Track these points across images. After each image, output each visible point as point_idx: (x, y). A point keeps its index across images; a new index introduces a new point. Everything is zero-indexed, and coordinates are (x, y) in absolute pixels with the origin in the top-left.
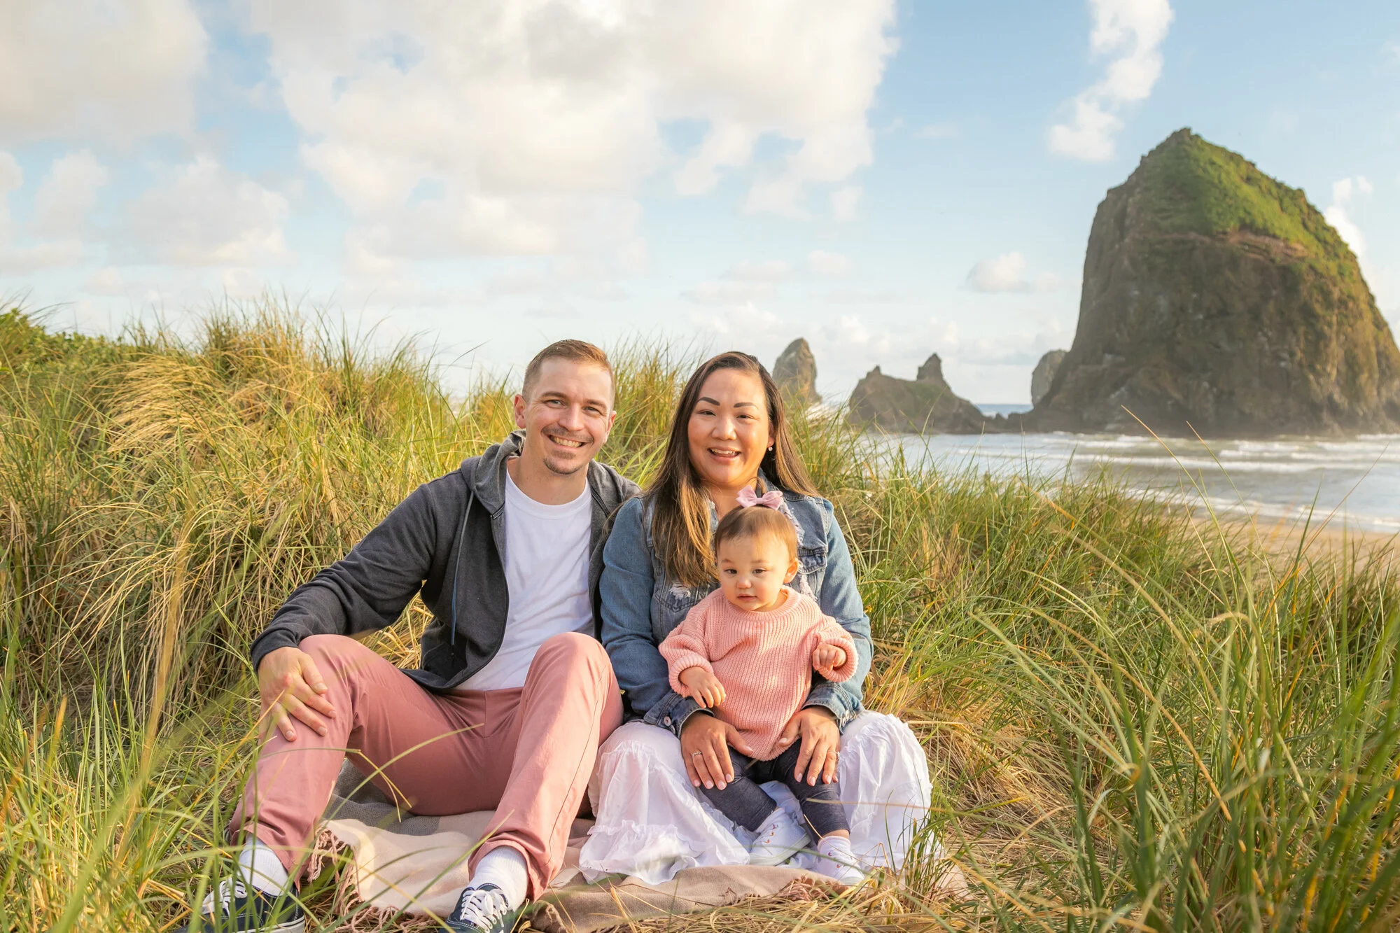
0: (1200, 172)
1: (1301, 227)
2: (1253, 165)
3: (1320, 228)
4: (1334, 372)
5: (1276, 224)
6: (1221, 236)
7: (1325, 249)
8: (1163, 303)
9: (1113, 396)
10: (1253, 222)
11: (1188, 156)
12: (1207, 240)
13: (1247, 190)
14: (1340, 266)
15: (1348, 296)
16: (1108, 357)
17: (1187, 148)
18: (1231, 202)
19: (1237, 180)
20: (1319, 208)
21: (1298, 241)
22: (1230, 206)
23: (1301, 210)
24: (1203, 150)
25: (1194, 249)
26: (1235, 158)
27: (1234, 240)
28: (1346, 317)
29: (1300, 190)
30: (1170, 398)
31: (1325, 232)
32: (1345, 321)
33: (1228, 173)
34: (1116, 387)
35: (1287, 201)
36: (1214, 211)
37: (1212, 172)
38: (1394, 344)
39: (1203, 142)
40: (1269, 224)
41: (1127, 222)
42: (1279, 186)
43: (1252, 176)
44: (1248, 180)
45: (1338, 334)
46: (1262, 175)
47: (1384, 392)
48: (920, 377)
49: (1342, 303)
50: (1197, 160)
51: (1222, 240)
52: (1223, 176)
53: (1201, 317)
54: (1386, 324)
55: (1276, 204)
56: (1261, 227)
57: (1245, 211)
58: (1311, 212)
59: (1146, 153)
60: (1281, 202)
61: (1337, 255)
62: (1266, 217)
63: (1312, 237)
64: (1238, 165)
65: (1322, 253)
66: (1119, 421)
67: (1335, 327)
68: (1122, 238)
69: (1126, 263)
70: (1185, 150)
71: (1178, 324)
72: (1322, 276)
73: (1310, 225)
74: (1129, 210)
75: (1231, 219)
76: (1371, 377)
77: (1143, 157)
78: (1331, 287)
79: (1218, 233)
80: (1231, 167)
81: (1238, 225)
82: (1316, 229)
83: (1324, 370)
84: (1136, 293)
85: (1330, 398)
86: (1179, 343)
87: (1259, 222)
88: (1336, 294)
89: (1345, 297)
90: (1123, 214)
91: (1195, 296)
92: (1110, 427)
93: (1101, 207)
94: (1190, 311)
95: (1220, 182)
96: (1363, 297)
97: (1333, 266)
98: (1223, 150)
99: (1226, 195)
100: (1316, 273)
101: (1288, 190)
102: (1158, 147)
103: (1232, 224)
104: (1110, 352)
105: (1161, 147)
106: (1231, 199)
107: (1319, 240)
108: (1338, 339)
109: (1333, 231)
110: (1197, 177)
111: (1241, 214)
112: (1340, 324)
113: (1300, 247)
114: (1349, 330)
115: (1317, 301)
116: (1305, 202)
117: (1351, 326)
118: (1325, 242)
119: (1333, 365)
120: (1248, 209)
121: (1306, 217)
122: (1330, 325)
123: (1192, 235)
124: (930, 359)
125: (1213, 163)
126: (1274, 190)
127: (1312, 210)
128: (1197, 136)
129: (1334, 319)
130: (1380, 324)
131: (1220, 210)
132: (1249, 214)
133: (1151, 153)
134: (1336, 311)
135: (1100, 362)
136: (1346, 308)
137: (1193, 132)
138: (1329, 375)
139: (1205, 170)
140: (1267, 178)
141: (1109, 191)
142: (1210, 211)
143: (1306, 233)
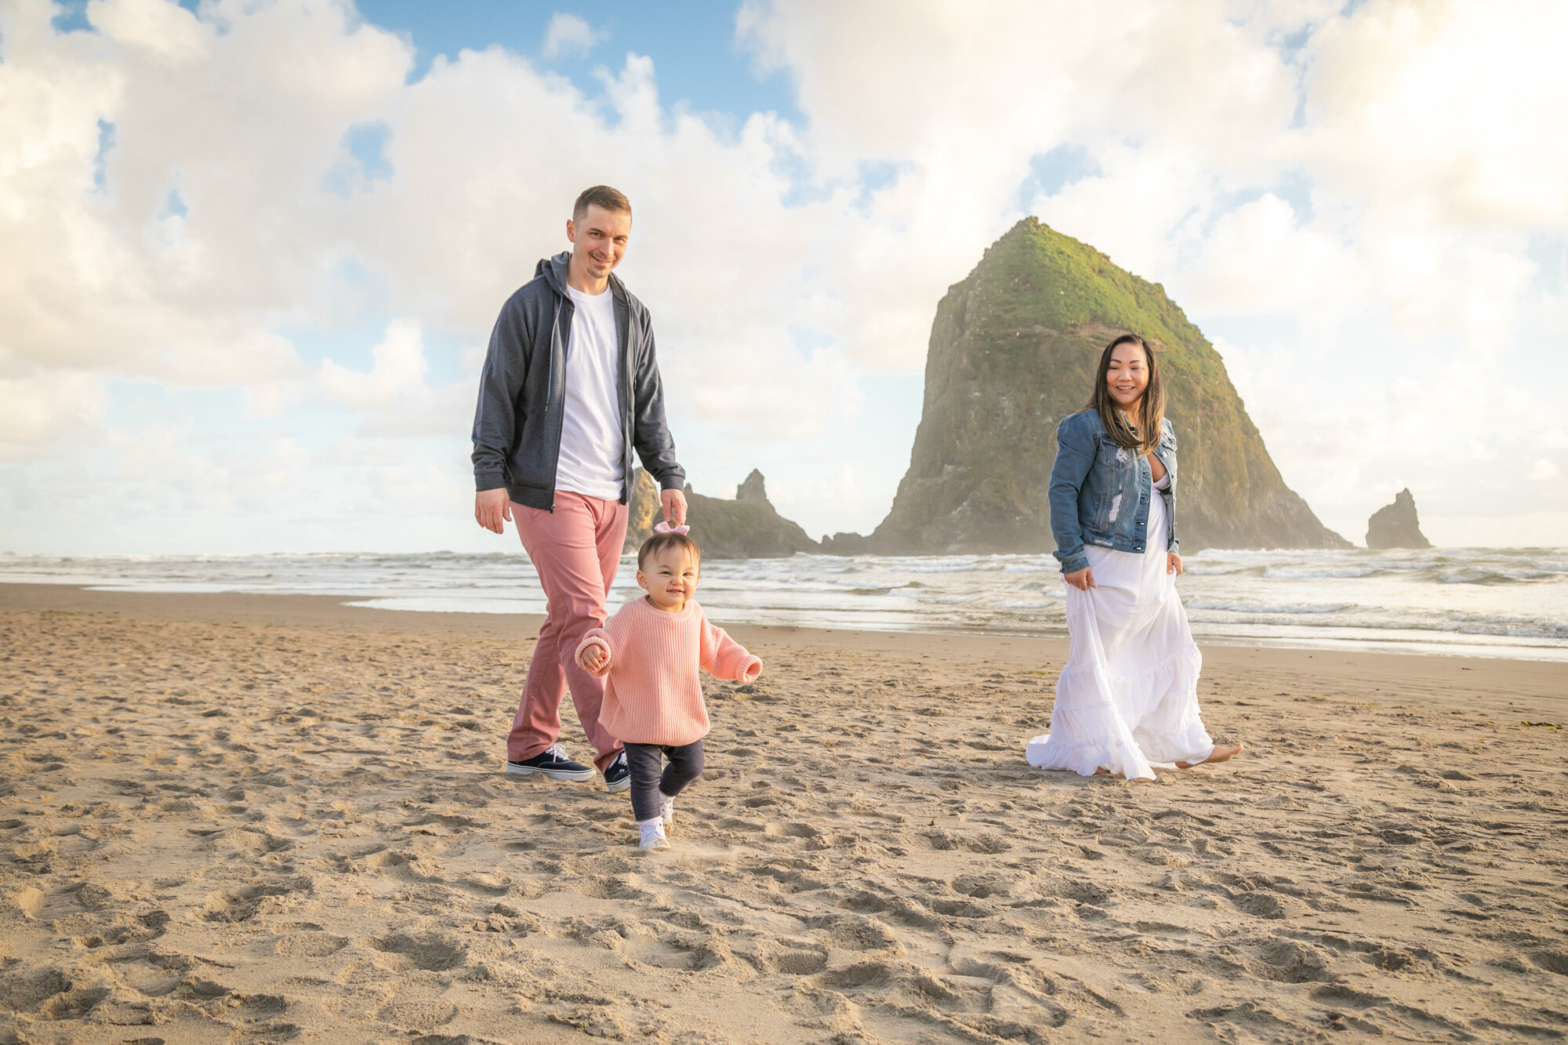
0: (1047, 262)
1: (1160, 323)
2: (1107, 258)
3: (1180, 325)
4: (1201, 479)
5: (1131, 317)
6: (1070, 329)
7: (1187, 347)
8: (1007, 403)
9: (954, 512)
10: (1105, 313)
11: (1033, 247)
12: (1055, 333)
13: (1098, 280)
14: (1204, 366)
15: (1213, 396)
16: (949, 468)
17: (1035, 238)
18: (1082, 293)
19: (1088, 270)
20: (1178, 304)
21: (1156, 336)
22: (1080, 297)
23: (1159, 307)
24: (1050, 239)
25: (1038, 344)
26: (1087, 250)
27: (1084, 333)
28: (1212, 419)
29: (1159, 285)
30: (1019, 513)
31: (1186, 330)
32: (1211, 424)
33: (1079, 264)
34: (957, 502)
35: (1143, 296)
36: (1062, 302)
37: (1060, 262)
38: (1266, 453)
39: (1051, 232)
40: (1123, 317)
41: (967, 317)
42: (1136, 280)
43: (1103, 266)
44: (1101, 272)
45: (1203, 436)
46: (1117, 268)
47: (1256, 503)
48: (738, 496)
49: (1207, 403)
50: (1043, 250)
51: (1072, 333)
52: (1072, 265)
53: (1050, 420)
54: (1257, 431)
55: (1132, 298)
56: (1114, 320)
57: (1097, 302)
58: (1171, 309)
59: (990, 247)
60: (1137, 295)
61: (1201, 356)
62: (1120, 309)
63: (1172, 334)
64: (1089, 257)
65: (1183, 350)
66: (961, 542)
67: (1199, 431)
68: (962, 333)
69: (965, 360)
70: (1030, 239)
71: (1024, 427)
72: (1183, 372)
73: (1172, 324)
74: (969, 303)
75: (1082, 310)
76: (1241, 485)
77: (986, 250)
78: (1194, 385)
79: (1067, 325)
80: (1082, 258)
81: (1089, 318)
82: (1177, 326)
83: (1191, 478)
84: (977, 394)
85: (1197, 510)
86: (1026, 450)
87: (1113, 314)
88: (1199, 392)
89: (1209, 397)
90: (964, 310)
91: (1042, 396)
92: (952, 548)
93: (941, 304)
94: (1038, 413)
95: (1069, 272)
96: (1229, 398)
97: (1196, 365)
98: (1074, 241)
99: (1075, 286)
100: (1177, 370)
101: (1144, 284)
102: (1002, 238)
103: (1082, 316)
104: (951, 463)
105: (1006, 237)
106: (1080, 290)
107: (1180, 338)
108: (1203, 444)
109: (1195, 329)
110: (1044, 266)
111: (1093, 306)
112: (1205, 426)
113: (1158, 343)
114: (1216, 433)
115: (1179, 400)
116: (1164, 295)
117: (1218, 430)
118: (1187, 340)
119: (1199, 472)
120: (1099, 300)
121: (1165, 313)
122: (1194, 427)
123: (1038, 329)
124: (751, 475)
125: (1062, 253)
126: (1129, 284)
127: (1172, 305)
128: (1045, 225)
129: (1199, 420)
130: (1249, 431)
131: (1069, 301)
132: (1101, 305)
133: (995, 244)
134: (1200, 412)
135: (939, 472)
136: (1212, 410)
137: (1040, 222)
138: (1194, 483)
139: (1052, 260)
140: (1122, 271)
141: (951, 288)
142: (1057, 302)
143: (1165, 328)
